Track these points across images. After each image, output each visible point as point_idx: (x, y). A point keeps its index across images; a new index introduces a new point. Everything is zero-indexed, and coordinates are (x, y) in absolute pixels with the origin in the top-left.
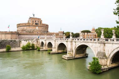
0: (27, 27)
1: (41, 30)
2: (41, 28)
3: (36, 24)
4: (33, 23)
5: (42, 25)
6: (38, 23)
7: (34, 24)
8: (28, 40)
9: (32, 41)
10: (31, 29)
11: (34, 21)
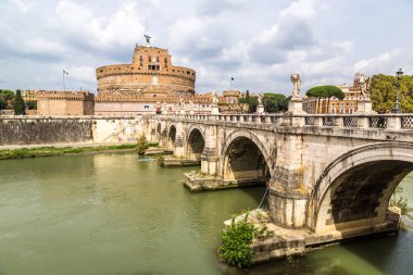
0: (124, 77)
1: (168, 87)
2: (167, 82)
3: (149, 66)
4: (141, 65)
5: (170, 72)
6: (156, 64)
7: (145, 69)
8: (119, 119)
9: (133, 121)
10: (135, 83)
11: (145, 57)
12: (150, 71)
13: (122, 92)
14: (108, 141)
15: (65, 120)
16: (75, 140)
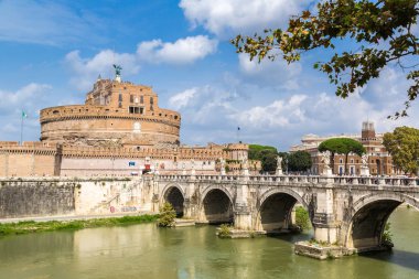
0: (94, 121)
1: (154, 137)
2: (152, 129)
3: (131, 109)
4: (120, 106)
5: (156, 117)
6: (140, 105)
7: (125, 112)
8: (111, 180)
9: (128, 184)
10: (110, 130)
11: (126, 97)
12: (131, 115)
13: (89, 143)
14: (97, 211)
15: (39, 183)
16: (53, 211)
